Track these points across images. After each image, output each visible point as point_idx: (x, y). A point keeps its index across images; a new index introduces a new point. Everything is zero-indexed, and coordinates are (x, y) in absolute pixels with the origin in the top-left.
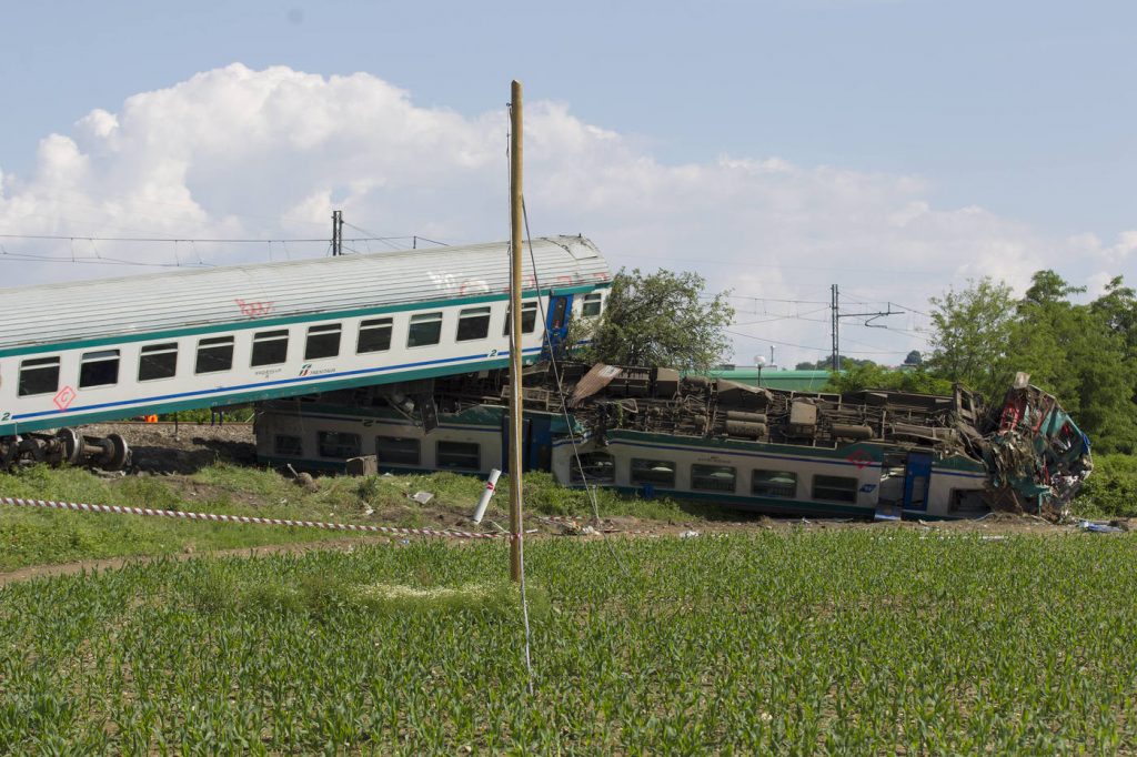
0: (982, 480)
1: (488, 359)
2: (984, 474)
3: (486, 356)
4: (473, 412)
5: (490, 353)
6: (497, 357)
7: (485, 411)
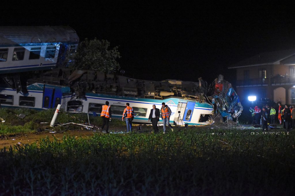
0: (211, 111)
1: (39, 66)
2: (212, 109)
3: (38, 65)
4: (33, 85)
5: (40, 64)
6: (42, 66)
7: (38, 85)
